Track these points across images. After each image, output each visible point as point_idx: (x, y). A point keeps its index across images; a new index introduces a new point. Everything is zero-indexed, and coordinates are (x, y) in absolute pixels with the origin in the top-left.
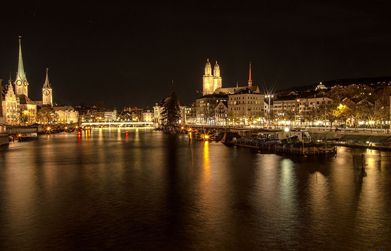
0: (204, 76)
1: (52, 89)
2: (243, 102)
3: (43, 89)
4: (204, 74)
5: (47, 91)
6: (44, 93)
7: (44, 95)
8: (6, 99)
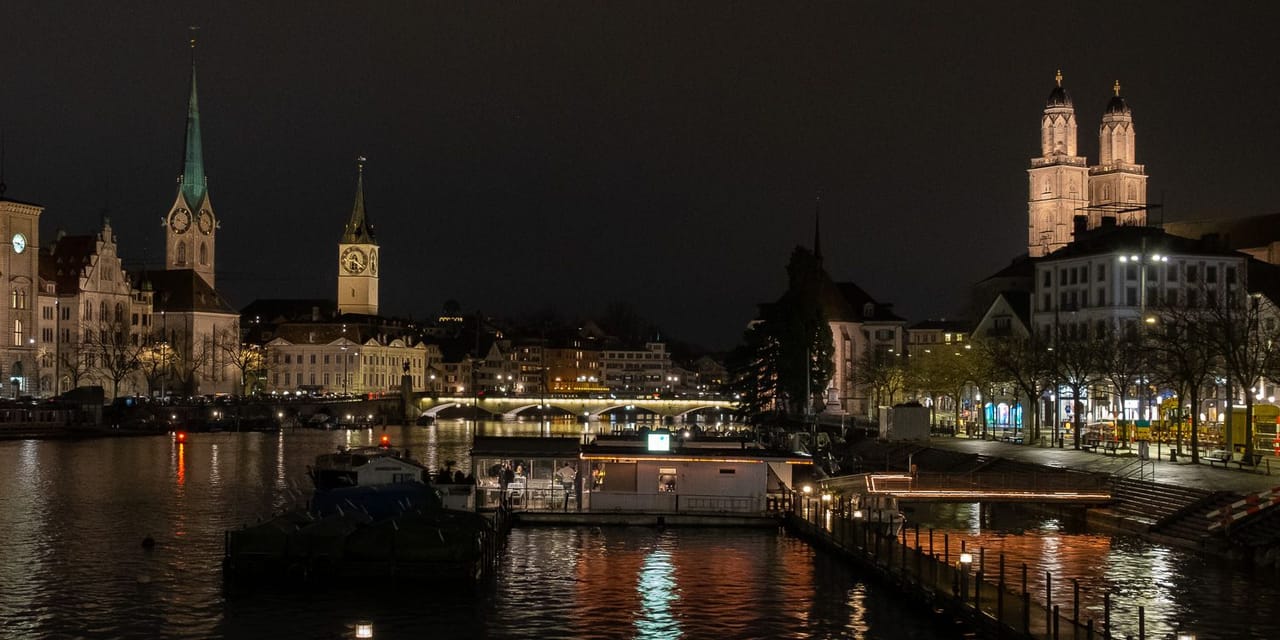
0: (1035, 161)
1: (376, 248)
2: (1102, 293)
3: (343, 248)
4: (1040, 154)
5: (357, 254)
6: (344, 263)
7: (342, 272)
8: (82, 287)
